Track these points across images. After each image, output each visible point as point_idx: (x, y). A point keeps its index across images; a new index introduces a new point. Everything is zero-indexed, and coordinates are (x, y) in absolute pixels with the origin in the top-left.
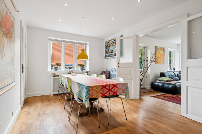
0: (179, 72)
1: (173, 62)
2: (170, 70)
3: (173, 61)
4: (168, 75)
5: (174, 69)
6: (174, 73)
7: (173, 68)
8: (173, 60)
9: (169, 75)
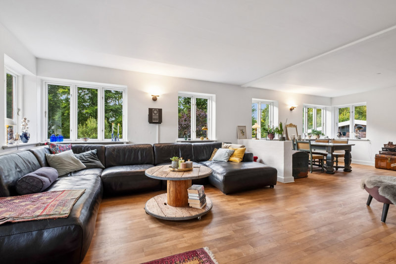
0: (47, 146)
1: (20, 113)
2: (9, 141)
3: (19, 110)
4: (13, 166)
5: (25, 137)
6: (33, 152)
7: (21, 134)
8: (20, 107)
9: (17, 166)
